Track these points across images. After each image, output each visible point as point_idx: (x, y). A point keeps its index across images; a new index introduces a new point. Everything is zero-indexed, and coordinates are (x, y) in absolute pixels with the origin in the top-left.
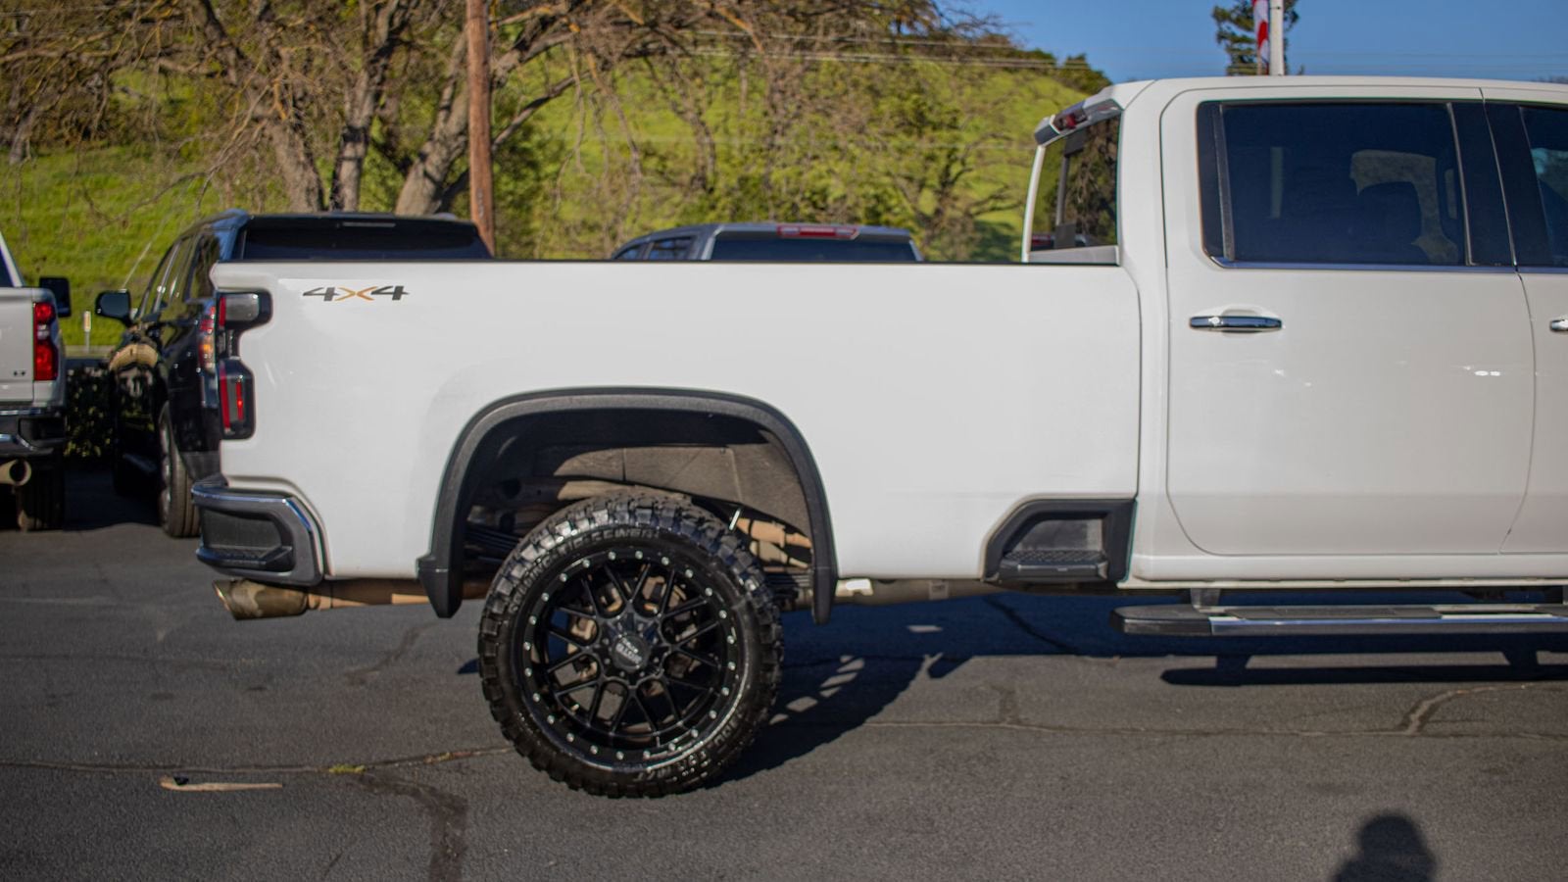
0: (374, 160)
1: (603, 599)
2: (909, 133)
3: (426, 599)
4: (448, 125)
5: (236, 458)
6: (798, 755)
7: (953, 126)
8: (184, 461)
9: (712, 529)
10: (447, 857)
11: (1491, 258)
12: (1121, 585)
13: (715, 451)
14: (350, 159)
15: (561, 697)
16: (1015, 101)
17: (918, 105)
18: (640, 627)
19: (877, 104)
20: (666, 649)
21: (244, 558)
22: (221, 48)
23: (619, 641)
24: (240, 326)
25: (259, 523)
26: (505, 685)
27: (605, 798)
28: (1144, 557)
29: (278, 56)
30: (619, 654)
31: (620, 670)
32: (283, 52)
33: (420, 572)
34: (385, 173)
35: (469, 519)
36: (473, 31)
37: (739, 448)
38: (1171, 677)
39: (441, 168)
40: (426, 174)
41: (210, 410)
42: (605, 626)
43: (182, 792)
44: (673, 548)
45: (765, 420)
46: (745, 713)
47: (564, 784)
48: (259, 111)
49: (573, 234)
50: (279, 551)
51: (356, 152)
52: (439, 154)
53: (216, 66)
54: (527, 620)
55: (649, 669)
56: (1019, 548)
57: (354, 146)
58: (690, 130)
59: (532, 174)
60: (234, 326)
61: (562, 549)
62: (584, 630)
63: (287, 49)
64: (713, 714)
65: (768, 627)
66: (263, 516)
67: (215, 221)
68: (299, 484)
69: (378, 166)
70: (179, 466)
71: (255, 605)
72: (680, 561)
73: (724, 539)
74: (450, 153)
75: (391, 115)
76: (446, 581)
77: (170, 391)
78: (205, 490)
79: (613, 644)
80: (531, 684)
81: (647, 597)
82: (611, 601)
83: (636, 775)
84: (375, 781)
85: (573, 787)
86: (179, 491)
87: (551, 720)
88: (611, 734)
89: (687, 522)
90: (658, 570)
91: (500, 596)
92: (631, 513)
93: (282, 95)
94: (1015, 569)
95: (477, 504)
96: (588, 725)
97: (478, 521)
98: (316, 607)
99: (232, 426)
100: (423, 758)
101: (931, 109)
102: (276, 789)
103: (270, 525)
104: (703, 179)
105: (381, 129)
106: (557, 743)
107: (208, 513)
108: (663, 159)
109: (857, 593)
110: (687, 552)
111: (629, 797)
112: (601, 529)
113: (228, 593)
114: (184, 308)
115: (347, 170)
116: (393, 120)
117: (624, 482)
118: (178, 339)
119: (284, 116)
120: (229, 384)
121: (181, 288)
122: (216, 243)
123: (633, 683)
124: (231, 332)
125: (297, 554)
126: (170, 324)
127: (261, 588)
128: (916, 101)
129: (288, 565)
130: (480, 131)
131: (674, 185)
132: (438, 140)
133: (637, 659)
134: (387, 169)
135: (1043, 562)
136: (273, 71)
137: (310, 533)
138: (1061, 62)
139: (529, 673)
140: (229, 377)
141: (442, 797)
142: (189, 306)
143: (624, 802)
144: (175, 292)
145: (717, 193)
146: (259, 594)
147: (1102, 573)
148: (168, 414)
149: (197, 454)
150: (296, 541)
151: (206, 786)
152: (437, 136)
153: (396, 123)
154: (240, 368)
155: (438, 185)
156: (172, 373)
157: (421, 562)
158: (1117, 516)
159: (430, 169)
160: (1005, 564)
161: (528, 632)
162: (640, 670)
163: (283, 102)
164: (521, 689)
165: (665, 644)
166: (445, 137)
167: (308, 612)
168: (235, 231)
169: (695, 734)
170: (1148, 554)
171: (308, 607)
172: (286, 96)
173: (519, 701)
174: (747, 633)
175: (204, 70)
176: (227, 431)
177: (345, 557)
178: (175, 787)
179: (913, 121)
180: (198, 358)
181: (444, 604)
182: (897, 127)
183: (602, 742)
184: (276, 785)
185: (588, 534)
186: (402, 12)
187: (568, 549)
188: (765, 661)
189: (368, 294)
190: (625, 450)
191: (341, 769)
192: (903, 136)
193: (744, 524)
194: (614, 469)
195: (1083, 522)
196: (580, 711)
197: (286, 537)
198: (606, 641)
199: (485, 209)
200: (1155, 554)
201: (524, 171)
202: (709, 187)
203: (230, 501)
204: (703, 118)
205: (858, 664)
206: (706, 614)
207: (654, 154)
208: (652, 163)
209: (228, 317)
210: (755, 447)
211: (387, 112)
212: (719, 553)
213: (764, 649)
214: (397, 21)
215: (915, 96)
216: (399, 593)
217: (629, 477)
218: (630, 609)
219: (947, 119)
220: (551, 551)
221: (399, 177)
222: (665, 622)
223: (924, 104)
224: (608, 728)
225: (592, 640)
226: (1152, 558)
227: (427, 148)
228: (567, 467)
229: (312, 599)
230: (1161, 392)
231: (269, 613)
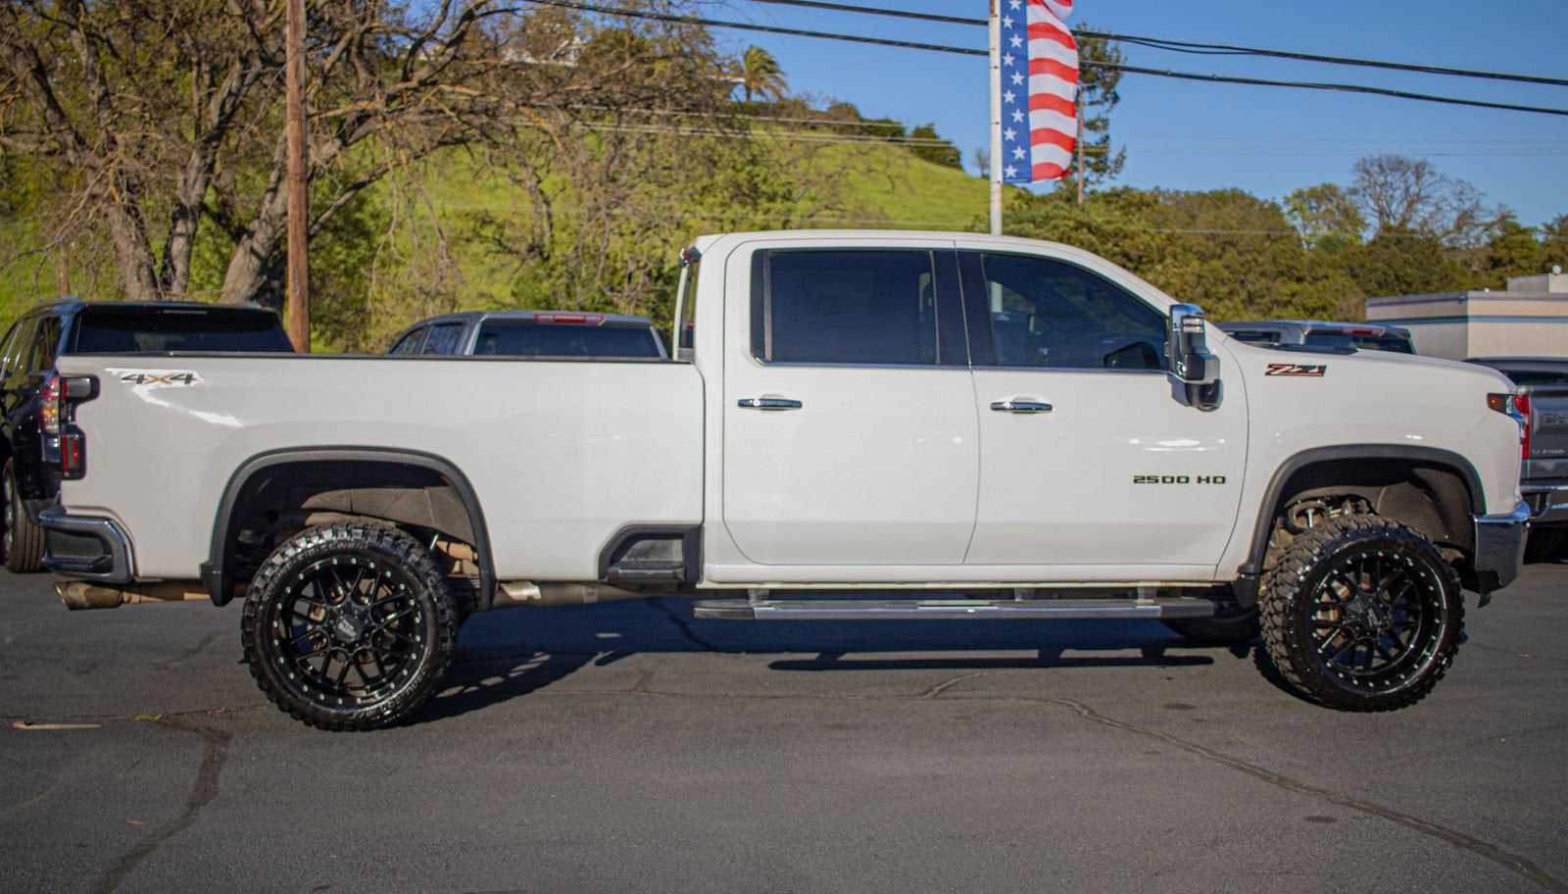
0: (209, 229)
1: (333, 594)
2: (744, 204)
3: (208, 596)
4: (274, 205)
5: (72, 494)
6: (475, 709)
7: (787, 197)
8: (25, 507)
9: (405, 543)
10: (213, 762)
11: (952, 360)
12: (698, 586)
13: (416, 491)
14: (180, 235)
15: (300, 661)
16: (848, 174)
17: (751, 177)
18: (356, 612)
19: (712, 176)
20: (374, 627)
21: (76, 563)
22: (59, 131)
23: (341, 621)
24: (77, 401)
25: (88, 539)
26: (260, 652)
27: (330, 732)
28: (712, 566)
29: (115, 143)
30: (341, 631)
31: (341, 642)
32: (119, 137)
33: (202, 574)
34: (219, 241)
35: (241, 539)
36: (292, 128)
37: (432, 489)
38: (775, 666)
39: (266, 245)
40: (253, 251)
41: (48, 464)
42: (331, 611)
43: (28, 731)
44: (379, 556)
45: (442, 468)
46: (427, 671)
47: (301, 722)
48: (97, 190)
49: (409, 300)
50: (102, 558)
51: (187, 229)
52: (265, 233)
53: (55, 145)
54: (275, 607)
55: (362, 641)
56: (625, 559)
57: (185, 223)
58: (527, 196)
59: (364, 243)
60: (71, 400)
61: (300, 557)
62: (318, 615)
63: (122, 135)
64: (405, 672)
65: (443, 612)
66: (90, 534)
67: (55, 305)
68: (117, 512)
69: (212, 234)
70: (20, 511)
71: (84, 599)
72: (383, 565)
73: (413, 550)
74: (275, 232)
75: (226, 186)
76: (220, 578)
77: (14, 448)
78: (48, 516)
79: (336, 624)
80: (278, 651)
81: (364, 592)
82: (338, 595)
83: (351, 715)
84: (170, 724)
85: (308, 724)
86: (20, 533)
87: (292, 676)
88: (336, 688)
89: (388, 539)
90: (370, 574)
91: (257, 590)
92: (349, 532)
93: (117, 179)
94: (617, 572)
95: (247, 528)
96: (320, 681)
97: (248, 541)
98: (129, 601)
99: (70, 471)
100: (205, 712)
101: (765, 181)
102: (98, 729)
103: (96, 541)
104: (541, 247)
105: (216, 199)
106: (296, 692)
107: (51, 533)
108: (501, 227)
109: (530, 598)
110: (386, 559)
111: (347, 731)
112: (328, 543)
113: (65, 590)
114: (26, 379)
115: (179, 245)
116: (228, 190)
117: (352, 513)
118: (20, 405)
119: (117, 199)
120: (69, 442)
121: (25, 360)
122: (57, 320)
123: (351, 651)
124: (70, 405)
125: (115, 559)
126: (13, 392)
127: (88, 587)
128: (749, 173)
129: (108, 568)
130: (297, 218)
131: (510, 252)
132: (265, 220)
133: (353, 634)
134: (222, 237)
135: (637, 568)
136: (109, 154)
137: (125, 546)
138: (909, 130)
139: (276, 643)
140: (68, 436)
141: (215, 731)
142: (31, 377)
143: (343, 734)
144: (19, 363)
145: (552, 262)
146: (87, 591)
147: (681, 576)
148: (12, 468)
149: (36, 501)
150: (115, 553)
151: (47, 727)
152: (263, 215)
153: (231, 193)
154: (75, 429)
155: (264, 261)
156: (16, 433)
157: (203, 566)
158: (691, 537)
159: (256, 246)
160: (612, 569)
161: (277, 614)
162: (355, 642)
163: (117, 185)
164: (271, 653)
165: (374, 624)
166: (270, 217)
167: (122, 606)
168: (73, 315)
169: (392, 686)
170: (714, 563)
171: (122, 602)
172: (120, 180)
173: (269, 663)
174: (429, 616)
175: (44, 149)
176: (67, 474)
177: (150, 563)
178: (24, 727)
179: (747, 192)
180: (40, 421)
181: (219, 597)
182: (732, 198)
183: (328, 691)
184: (97, 726)
185: (317, 546)
186: (233, 98)
187: (304, 557)
188: (442, 635)
189: (168, 379)
190: (352, 490)
191: (144, 717)
192: (736, 206)
193: (443, 545)
194: (345, 504)
195: (669, 541)
196: (313, 671)
197: (108, 549)
198: (332, 622)
199: (302, 288)
200: (719, 563)
201: (356, 241)
202: (545, 255)
203: (67, 523)
204: (541, 186)
205: (546, 657)
206: (401, 603)
207: (491, 222)
208: (488, 231)
209: (68, 394)
210: (443, 488)
211: (222, 183)
212: (410, 560)
213: (440, 627)
214: (228, 109)
215: (748, 168)
216: (190, 592)
217: (355, 508)
218: (349, 599)
219: (782, 191)
220: (291, 559)
221: (234, 245)
222: (373, 609)
223: (758, 175)
224: (334, 684)
225: (324, 620)
226: (717, 566)
227: (254, 225)
228: (310, 502)
229: (126, 596)
230: (718, 451)
231: (95, 605)
